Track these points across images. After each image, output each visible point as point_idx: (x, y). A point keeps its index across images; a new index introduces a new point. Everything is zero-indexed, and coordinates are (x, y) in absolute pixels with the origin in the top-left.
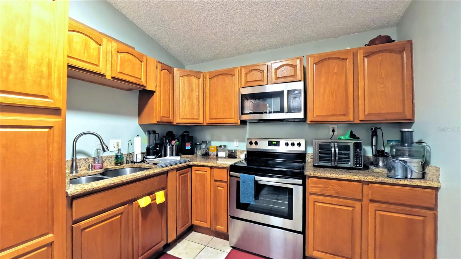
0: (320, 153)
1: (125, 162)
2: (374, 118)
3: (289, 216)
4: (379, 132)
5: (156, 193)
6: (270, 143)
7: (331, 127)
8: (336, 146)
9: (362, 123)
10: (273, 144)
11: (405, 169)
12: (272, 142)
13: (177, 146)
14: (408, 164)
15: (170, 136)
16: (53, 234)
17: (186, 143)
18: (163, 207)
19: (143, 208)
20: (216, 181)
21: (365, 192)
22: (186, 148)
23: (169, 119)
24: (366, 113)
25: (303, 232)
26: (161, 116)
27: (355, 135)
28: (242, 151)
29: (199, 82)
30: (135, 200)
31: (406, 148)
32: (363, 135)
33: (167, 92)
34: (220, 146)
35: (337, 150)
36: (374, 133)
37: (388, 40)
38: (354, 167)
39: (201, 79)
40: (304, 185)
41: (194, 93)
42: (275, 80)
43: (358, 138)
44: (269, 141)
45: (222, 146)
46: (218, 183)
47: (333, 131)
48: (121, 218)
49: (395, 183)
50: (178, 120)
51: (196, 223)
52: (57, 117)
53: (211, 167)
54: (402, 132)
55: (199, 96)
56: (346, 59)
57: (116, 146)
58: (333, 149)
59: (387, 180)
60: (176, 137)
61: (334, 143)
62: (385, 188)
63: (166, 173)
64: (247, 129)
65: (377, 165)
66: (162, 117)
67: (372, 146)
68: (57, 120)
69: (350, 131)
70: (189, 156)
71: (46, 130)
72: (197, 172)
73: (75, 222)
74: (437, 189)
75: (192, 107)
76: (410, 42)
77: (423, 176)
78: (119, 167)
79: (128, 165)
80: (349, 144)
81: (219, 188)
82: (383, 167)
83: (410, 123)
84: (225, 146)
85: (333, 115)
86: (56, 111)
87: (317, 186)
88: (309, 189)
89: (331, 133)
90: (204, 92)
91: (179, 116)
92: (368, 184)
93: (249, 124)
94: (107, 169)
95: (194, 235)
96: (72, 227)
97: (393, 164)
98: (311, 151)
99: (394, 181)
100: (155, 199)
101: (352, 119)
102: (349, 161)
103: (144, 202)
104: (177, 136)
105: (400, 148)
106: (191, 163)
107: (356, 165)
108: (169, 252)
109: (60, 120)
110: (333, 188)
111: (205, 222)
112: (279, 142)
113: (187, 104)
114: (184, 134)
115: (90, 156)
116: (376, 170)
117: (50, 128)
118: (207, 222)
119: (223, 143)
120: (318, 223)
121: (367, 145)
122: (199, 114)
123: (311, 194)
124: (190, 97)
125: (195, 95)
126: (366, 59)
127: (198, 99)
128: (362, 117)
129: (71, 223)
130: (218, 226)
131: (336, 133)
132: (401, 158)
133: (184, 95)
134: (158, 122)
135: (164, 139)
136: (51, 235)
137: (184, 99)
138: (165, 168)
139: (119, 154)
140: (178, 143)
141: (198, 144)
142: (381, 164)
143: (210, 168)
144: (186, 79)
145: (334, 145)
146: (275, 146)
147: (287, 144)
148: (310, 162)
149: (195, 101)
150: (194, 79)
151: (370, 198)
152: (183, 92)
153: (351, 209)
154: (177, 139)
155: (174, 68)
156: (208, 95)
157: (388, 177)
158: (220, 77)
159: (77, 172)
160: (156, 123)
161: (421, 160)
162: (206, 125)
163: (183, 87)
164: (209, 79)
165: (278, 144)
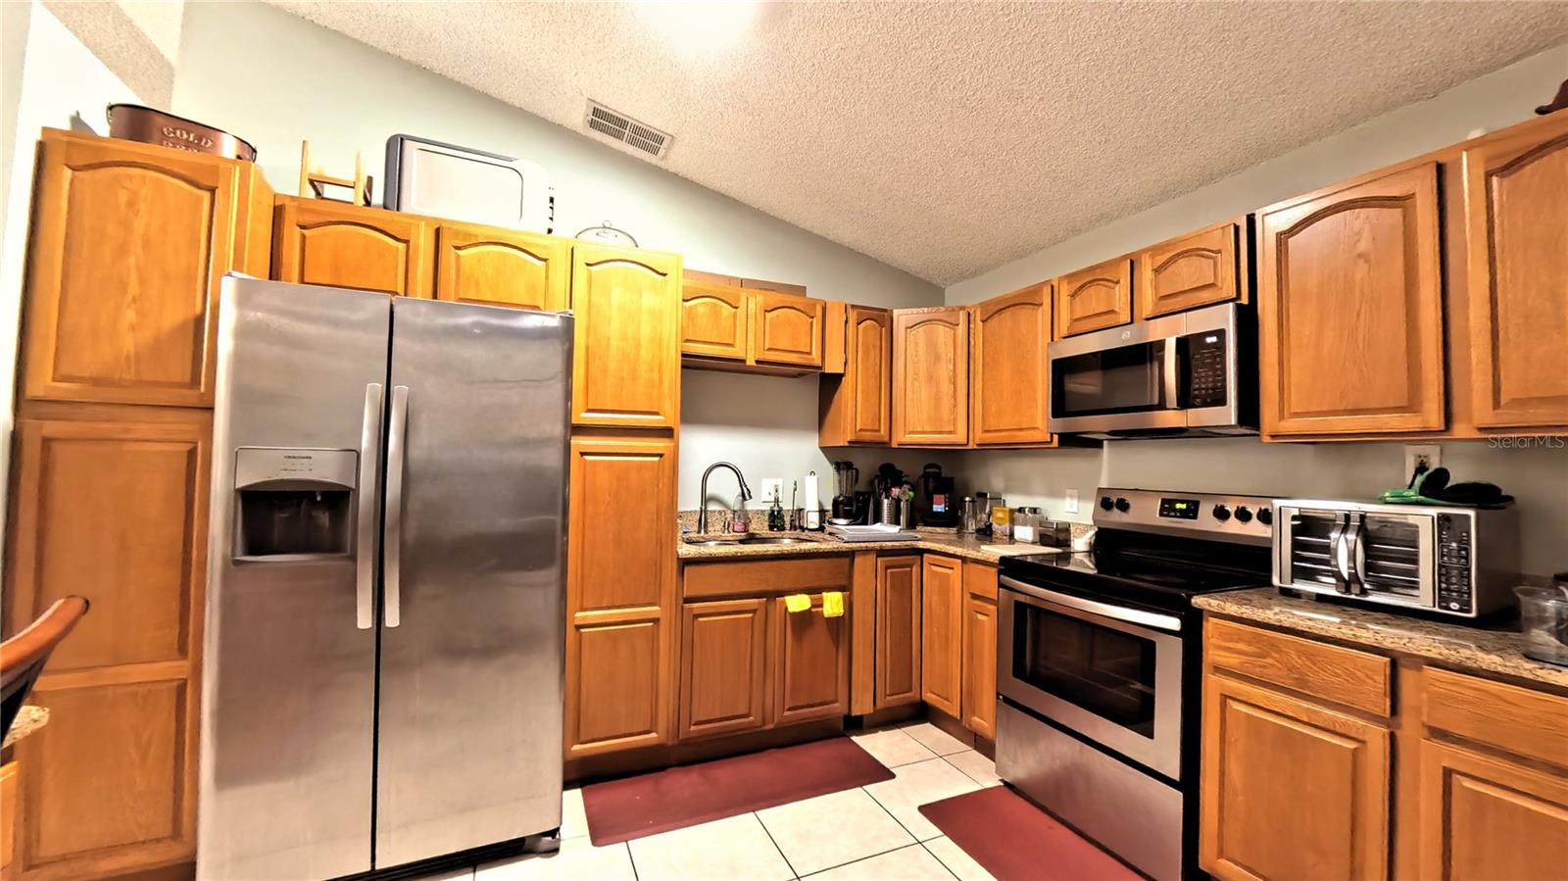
0: (1299, 545)
1: (788, 526)
5: (824, 594)
6: (1168, 508)
7: (1413, 453)
8: (1355, 523)
10: (1178, 511)
12: (1172, 502)
13: (911, 503)
15: (889, 476)
16: (660, 606)
17: (935, 496)
18: (840, 627)
19: (794, 614)
20: (975, 596)
21: (1406, 698)
22: (935, 510)
23: (877, 434)
24: (1502, 398)
25: (1185, 784)
26: (858, 428)
28: (1084, 529)
29: (954, 334)
30: (783, 593)
33: (874, 372)
34: (1021, 510)
35: (1355, 538)
38: (1437, 609)
39: (961, 326)
40: (1190, 636)
41: (943, 364)
44: (1164, 501)
45: (1024, 508)
46: (976, 602)
47: (1422, 469)
48: (752, 618)
49: (1531, 677)
50: (902, 437)
51: (930, 697)
52: (666, 440)
53: (964, 559)
57: (773, 492)
58: (1344, 535)
60: (904, 479)
61: (1349, 512)
63: (850, 555)
64: (1102, 461)
66: (861, 430)
68: (668, 444)
70: (938, 529)
71: (656, 459)
72: (934, 568)
73: (688, 600)
75: (938, 400)
78: (776, 534)
79: (792, 532)
80: (1411, 520)
81: (980, 617)
84: (1035, 510)
86: (667, 432)
87: (1231, 645)
89: (1414, 478)
91: (905, 425)
92: (1418, 669)
93: (1109, 445)
94: (753, 534)
95: (928, 731)
96: (682, 607)
100: (821, 606)
101: (1435, 425)
102: (1415, 585)
103: (798, 603)
104: (906, 476)
106: (921, 545)
107: (1444, 604)
108: (854, 738)
109: (672, 444)
110: (1285, 660)
111: (948, 700)
112: (1196, 504)
113: (925, 397)
114: (928, 470)
115: (729, 509)
117: (661, 455)
118: (951, 702)
119: (1027, 502)
122: (955, 419)
123: (1218, 669)
124: (931, 378)
125: (944, 371)
126: (1497, 181)
129: (681, 601)
130: (976, 719)
133: (917, 374)
134: (849, 442)
135: (876, 481)
136: (657, 608)
137: (916, 383)
138: (846, 545)
139: (776, 508)
140: (911, 493)
141: (967, 499)
143: (960, 561)
144: (922, 331)
145: (1347, 520)
146: (1181, 517)
149: (946, 388)
150: (942, 330)
151: (1428, 722)
152: (916, 365)
153: (1351, 745)
154: (912, 485)
155: (896, 312)
158: (1008, 314)
159: (706, 532)
160: (847, 444)
162: (975, 447)
163: (914, 353)
164: (981, 323)
165: (1192, 512)
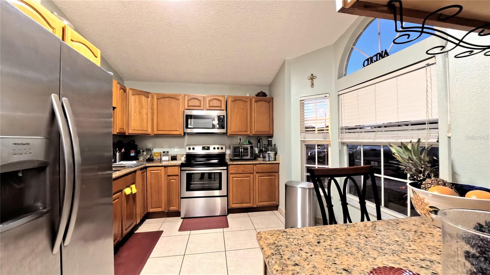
0: (234, 152)
2: (258, 133)
3: (220, 188)
4: (261, 140)
5: (132, 186)
6: (204, 148)
7: (239, 137)
8: (242, 148)
9: (254, 136)
10: (205, 149)
11: (269, 157)
12: (204, 147)
14: (270, 154)
17: (131, 151)
18: (133, 196)
19: (128, 195)
20: (168, 176)
21: (254, 169)
22: (131, 155)
23: (124, 130)
24: (255, 131)
25: (227, 196)
27: (250, 142)
28: (182, 155)
29: (148, 100)
30: (123, 189)
31: (270, 148)
32: (254, 141)
34: (163, 152)
35: (242, 150)
36: (259, 141)
37: (264, 95)
39: (149, 98)
40: (227, 169)
41: (144, 109)
42: (209, 107)
43: (252, 144)
44: (203, 147)
45: (165, 152)
46: (170, 177)
47: (240, 140)
48: (118, 201)
50: (130, 131)
51: (152, 210)
54: (269, 140)
55: (148, 112)
56: (247, 102)
58: (241, 150)
59: (263, 162)
61: (241, 146)
62: (262, 166)
63: (136, 171)
64: (185, 139)
65: (260, 157)
66: (121, 129)
67: (258, 147)
69: (248, 140)
72: (152, 171)
74: (279, 164)
75: (142, 121)
76: (273, 98)
77: (275, 160)
80: (248, 147)
81: (172, 181)
82: (262, 158)
83: (271, 136)
84: (168, 152)
85: (241, 131)
87: (233, 169)
88: (230, 171)
89: (239, 141)
90: (152, 109)
91: (131, 127)
92: (256, 165)
93: (187, 135)
97: (265, 155)
98: (228, 152)
99: (265, 162)
100: (132, 190)
101: (249, 134)
102: (248, 156)
103: (128, 191)
105: (267, 147)
106: (147, 165)
107: (251, 157)
108: (136, 232)
110: (241, 168)
111: (160, 208)
112: (209, 147)
113: (138, 119)
116: (259, 159)
118: (161, 208)
119: (166, 150)
120: (234, 189)
121: (256, 147)
122: (148, 127)
123: (231, 174)
124: (140, 113)
125: (144, 111)
126: (255, 103)
127: (147, 114)
128: (253, 133)
131: (241, 141)
132: (268, 152)
133: (135, 111)
134: (117, 133)
137: (135, 114)
141: (141, 151)
142: (261, 156)
143: (163, 167)
144: (137, 97)
145: (241, 147)
146: (207, 150)
147: (214, 148)
148: (228, 159)
149: (145, 116)
150: (144, 98)
151: (257, 171)
152: (135, 107)
153: (249, 178)
155: (127, 88)
156: (155, 112)
157: (263, 161)
158: (167, 99)
161: (274, 152)
162: (153, 135)
163: (135, 104)
164: (156, 99)
165: (208, 148)
